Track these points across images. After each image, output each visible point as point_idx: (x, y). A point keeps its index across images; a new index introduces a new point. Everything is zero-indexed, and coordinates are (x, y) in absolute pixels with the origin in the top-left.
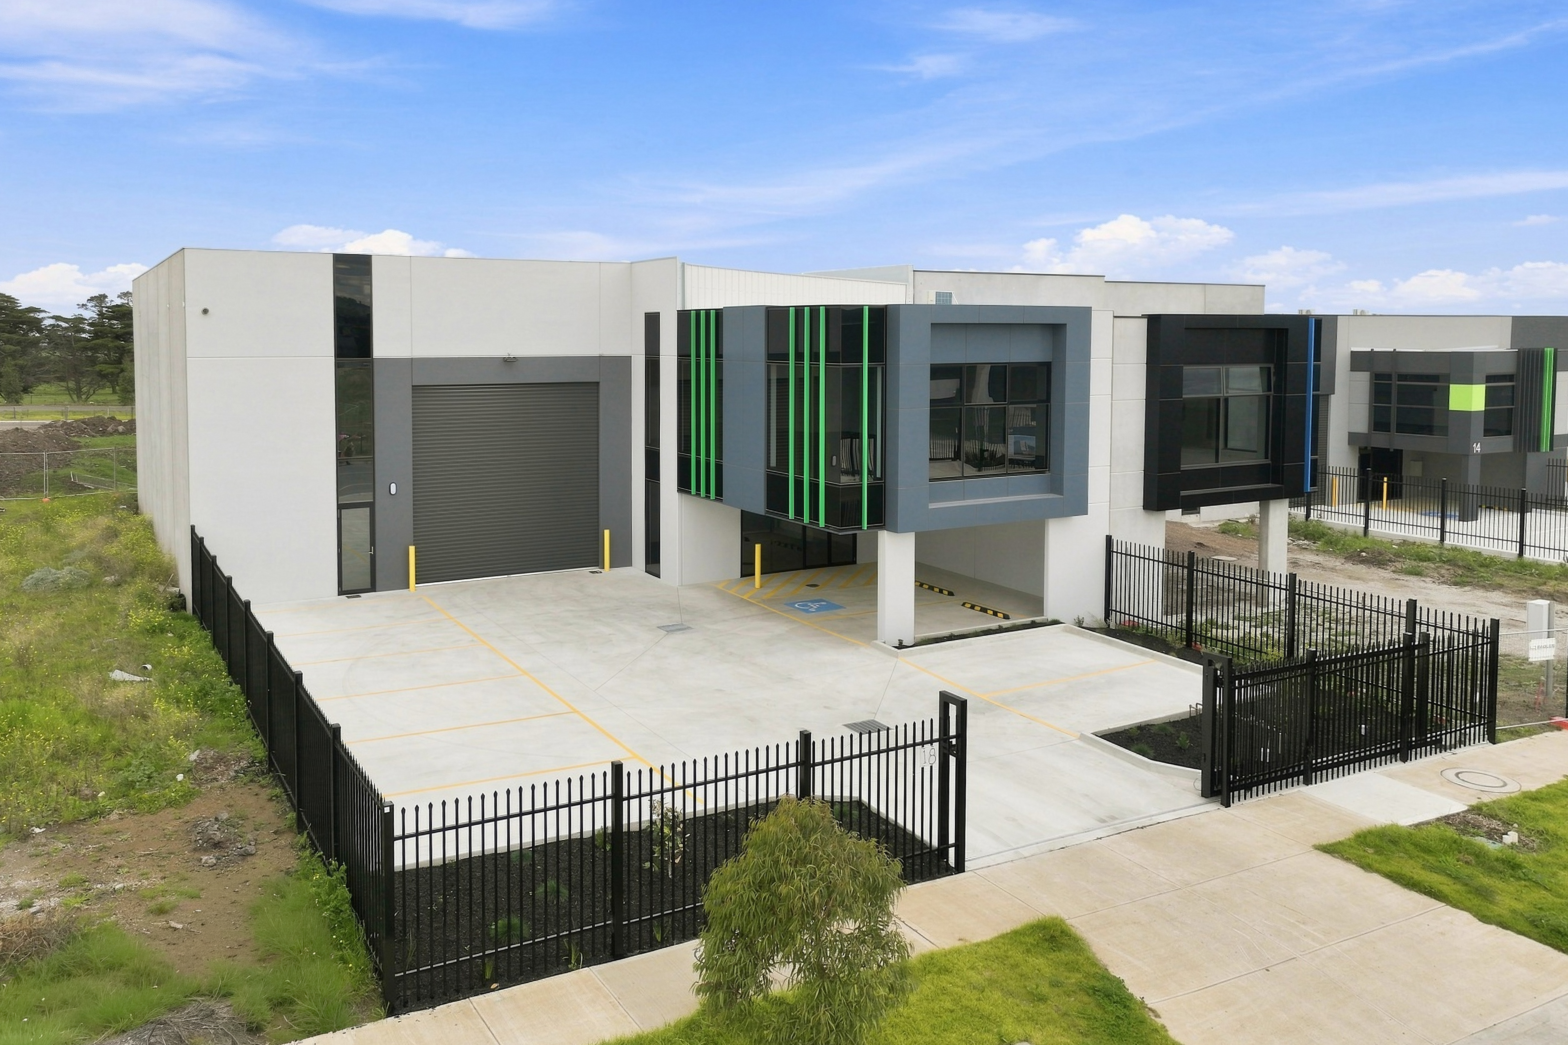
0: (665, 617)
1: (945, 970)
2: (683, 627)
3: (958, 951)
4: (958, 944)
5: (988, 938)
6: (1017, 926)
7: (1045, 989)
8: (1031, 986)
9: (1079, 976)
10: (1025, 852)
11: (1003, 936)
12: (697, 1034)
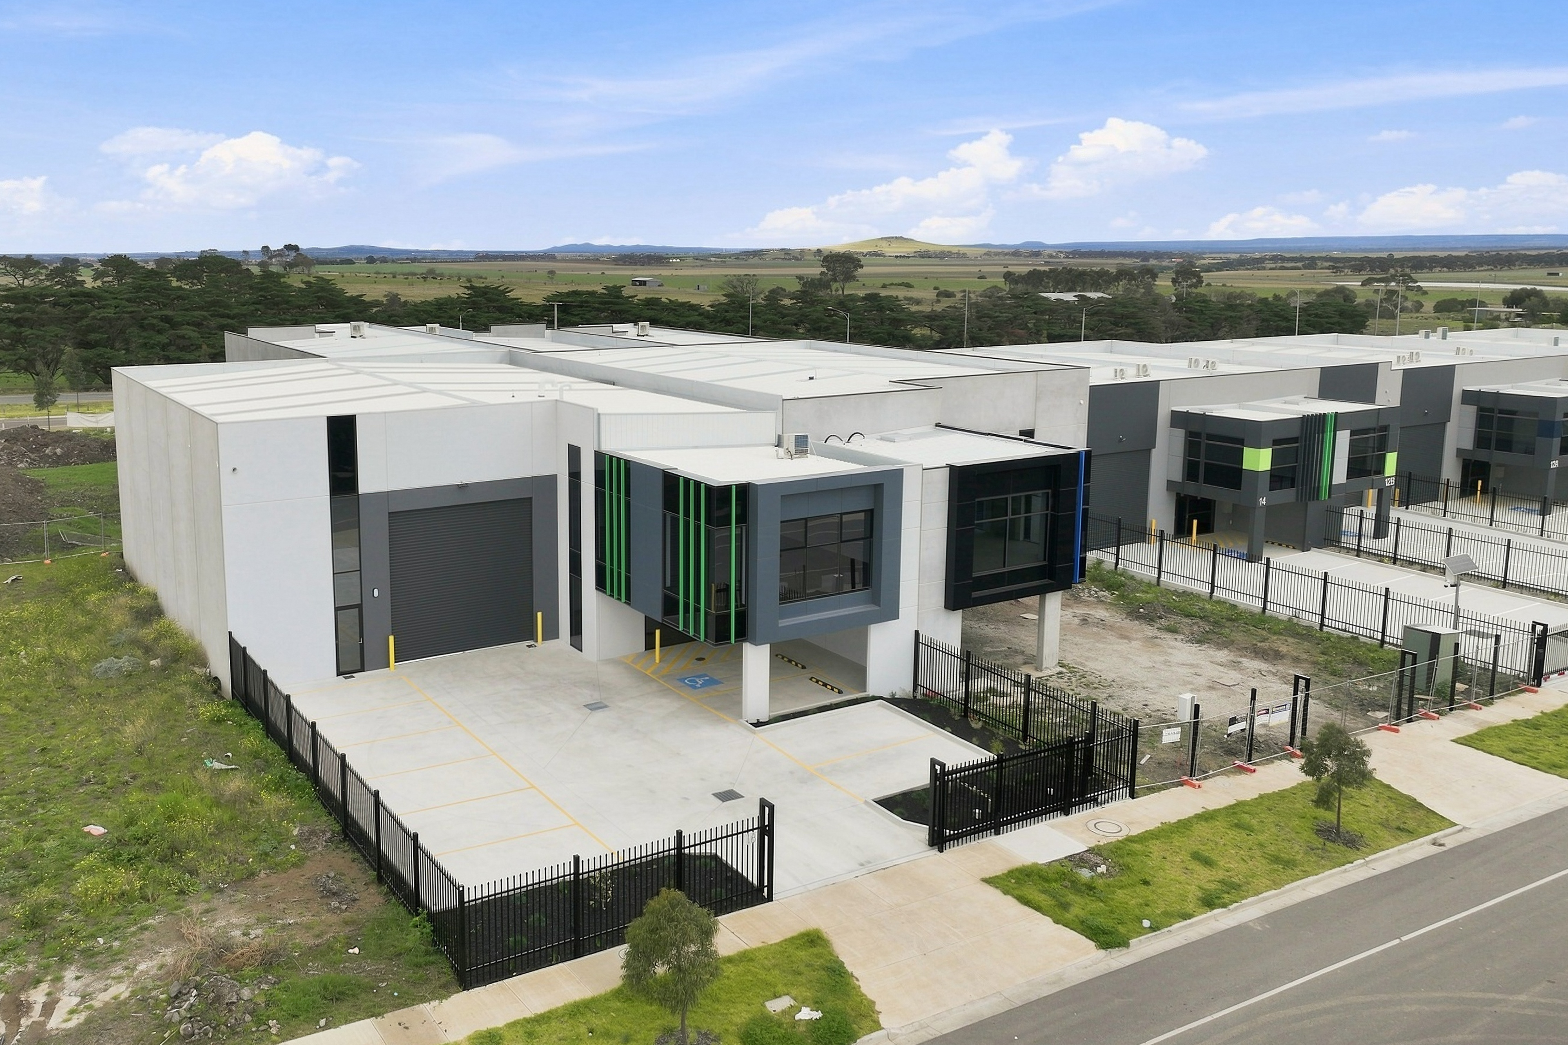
0: (589, 696)
1: (751, 960)
2: (602, 705)
3: (759, 949)
4: (761, 945)
5: (778, 941)
6: (795, 934)
7: (802, 968)
8: (795, 966)
9: (822, 960)
10: (811, 887)
11: (786, 940)
12: (621, 996)
